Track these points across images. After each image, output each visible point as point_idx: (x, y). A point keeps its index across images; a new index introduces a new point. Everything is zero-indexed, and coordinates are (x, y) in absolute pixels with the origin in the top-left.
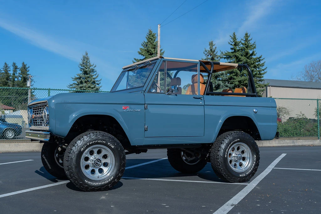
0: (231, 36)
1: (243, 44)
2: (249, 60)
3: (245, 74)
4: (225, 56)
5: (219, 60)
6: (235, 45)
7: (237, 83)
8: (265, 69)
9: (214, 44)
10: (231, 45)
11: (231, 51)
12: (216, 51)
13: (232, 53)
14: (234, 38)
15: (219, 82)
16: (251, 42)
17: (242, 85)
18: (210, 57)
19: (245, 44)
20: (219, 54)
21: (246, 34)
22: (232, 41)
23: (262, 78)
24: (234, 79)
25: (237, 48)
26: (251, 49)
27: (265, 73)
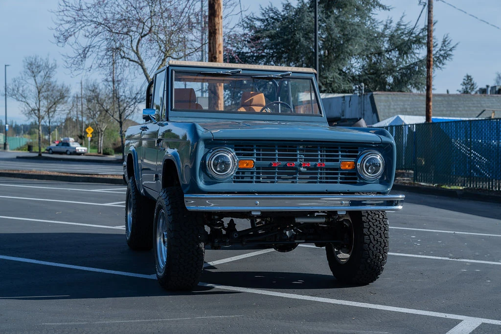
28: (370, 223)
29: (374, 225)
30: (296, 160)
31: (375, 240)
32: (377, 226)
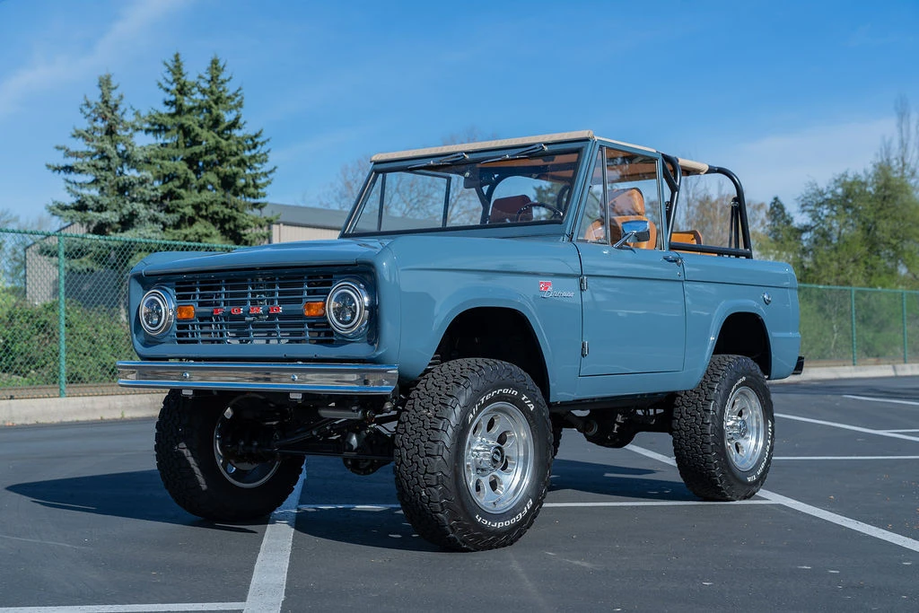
0: (166, 64)
1: (203, 92)
2: (224, 143)
3: (212, 184)
4: (147, 126)
5: (131, 136)
6: (182, 91)
7: (189, 211)
8: (270, 172)
9: (114, 84)
10: (168, 90)
11: (166, 110)
12: (121, 108)
13: (171, 115)
14: (177, 69)
15: (135, 205)
16: (227, 85)
17: (202, 217)
18: (100, 124)
19: (212, 93)
20: (129, 118)
21: (215, 62)
22: (171, 78)
23: (261, 200)
24: (179, 197)
25: (187, 103)
26: (230, 110)
27: (269, 183)
31: (408, 458)
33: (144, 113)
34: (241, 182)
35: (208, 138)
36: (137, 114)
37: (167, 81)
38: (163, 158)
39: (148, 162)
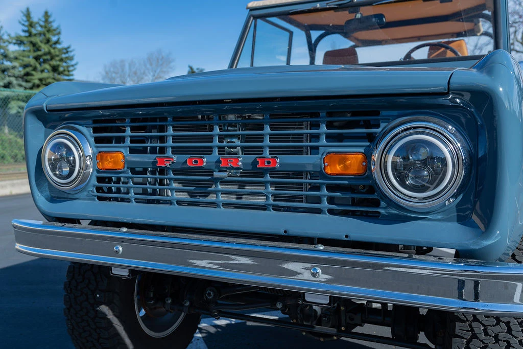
0: (22, 12)
1: (41, 26)
2: (53, 50)
3: (47, 69)
4: (14, 41)
5: (7, 46)
6: (31, 25)
7: (37, 82)
8: (75, 65)
11: (23, 34)
13: (27, 37)
14: (28, 15)
15: (11, 78)
16: (53, 24)
19: (45, 27)
20: (6, 37)
22: (25, 19)
23: (71, 77)
24: (32, 75)
25: (34, 31)
26: (54, 35)
27: (75, 69)
28: (474, 324)
29: (487, 334)
30: (209, 151)
32: (496, 337)
33: (13, 35)
34: (61, 69)
35: (45, 48)
36: (9, 35)
37: (23, 20)
38: (23, 56)
39: (16, 58)
